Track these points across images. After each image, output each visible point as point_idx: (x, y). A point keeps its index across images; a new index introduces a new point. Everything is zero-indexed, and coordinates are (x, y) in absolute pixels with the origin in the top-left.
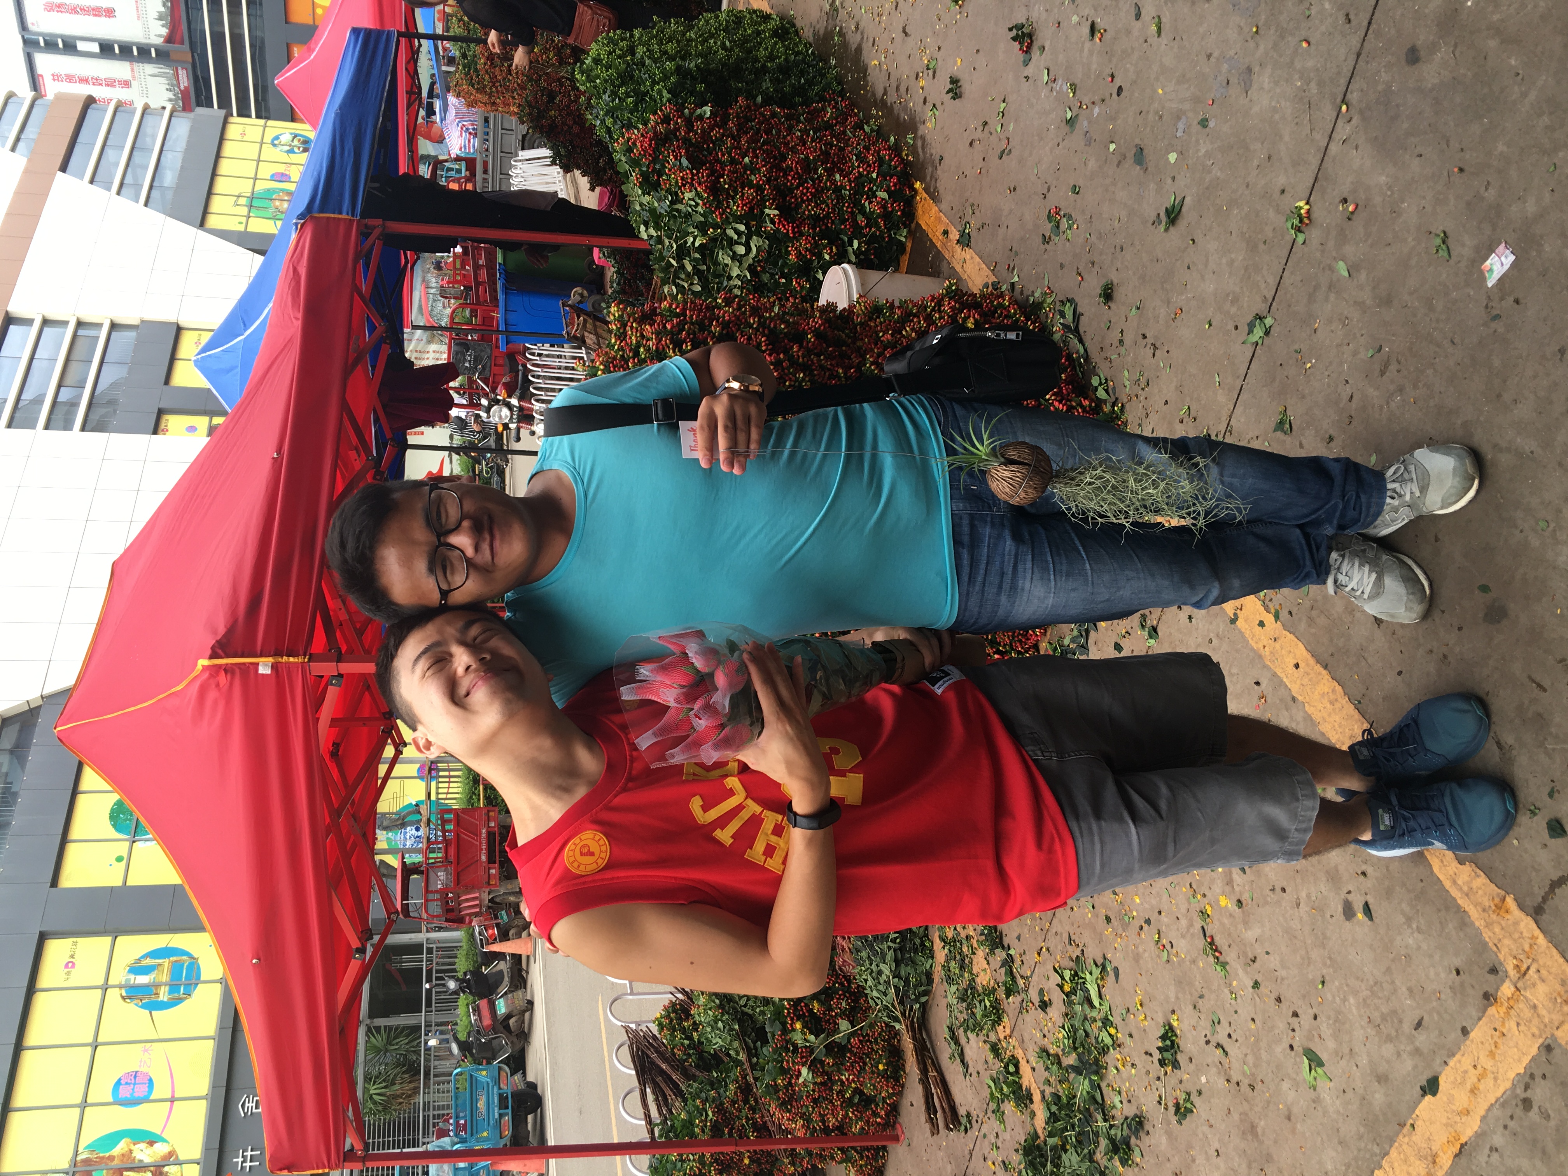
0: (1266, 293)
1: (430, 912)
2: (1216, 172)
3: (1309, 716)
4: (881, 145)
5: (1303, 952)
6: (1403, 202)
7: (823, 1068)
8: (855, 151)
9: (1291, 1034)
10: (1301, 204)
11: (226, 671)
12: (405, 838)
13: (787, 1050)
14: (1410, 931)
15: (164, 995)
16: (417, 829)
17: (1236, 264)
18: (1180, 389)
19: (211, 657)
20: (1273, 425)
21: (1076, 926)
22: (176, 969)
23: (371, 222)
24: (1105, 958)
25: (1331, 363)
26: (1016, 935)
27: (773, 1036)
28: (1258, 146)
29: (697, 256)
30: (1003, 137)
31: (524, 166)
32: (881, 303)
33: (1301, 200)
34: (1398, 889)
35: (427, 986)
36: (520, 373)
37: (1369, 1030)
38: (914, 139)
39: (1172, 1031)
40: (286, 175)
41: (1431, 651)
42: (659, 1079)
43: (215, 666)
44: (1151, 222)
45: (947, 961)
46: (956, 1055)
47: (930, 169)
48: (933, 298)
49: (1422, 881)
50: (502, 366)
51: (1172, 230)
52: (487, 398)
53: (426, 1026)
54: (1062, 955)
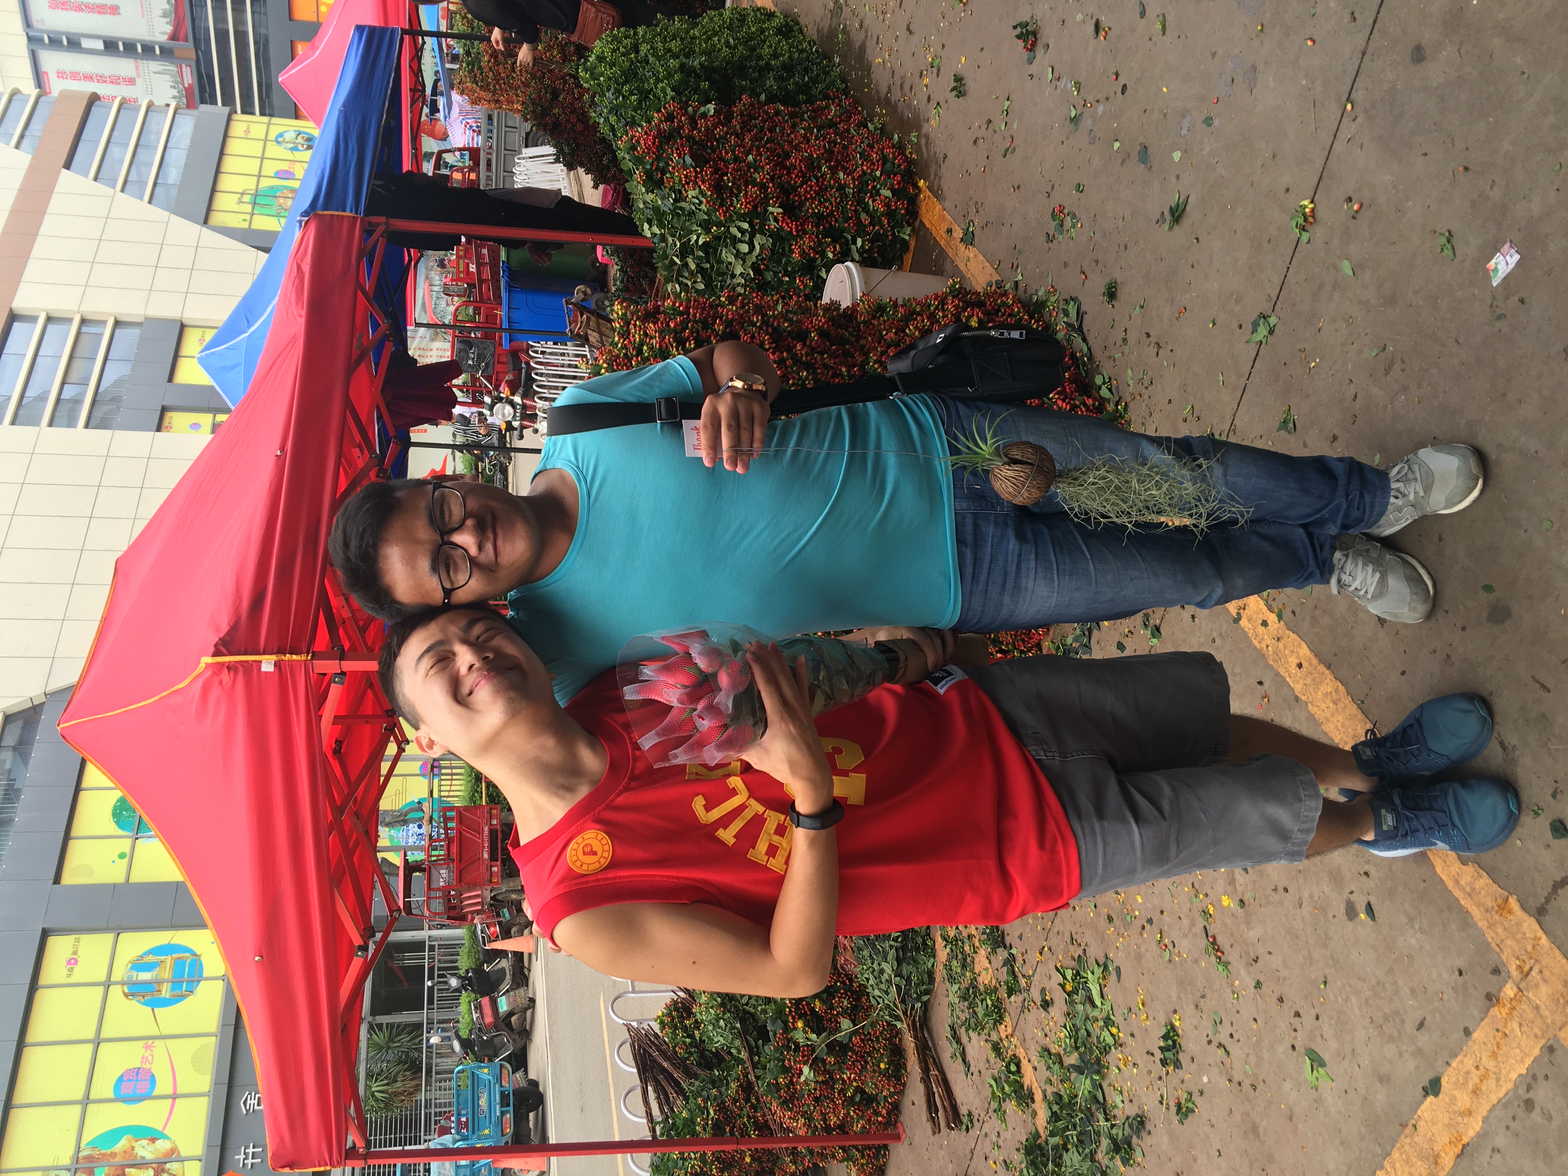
0: (1270, 292)
1: (432, 910)
2: (1221, 171)
3: (1312, 716)
4: (884, 143)
5: (1305, 952)
6: (1407, 200)
7: (824, 1066)
8: (858, 149)
9: (1293, 1034)
10: (1306, 202)
11: (229, 668)
12: (407, 835)
13: (789, 1048)
14: (1412, 931)
15: (166, 991)
16: (420, 827)
17: (1240, 263)
18: (1183, 387)
19: (214, 655)
20: (1277, 425)
21: (1078, 925)
22: (179, 963)
23: (375, 219)
24: (1107, 957)
25: (1335, 362)
26: (1018, 934)
27: (775, 1034)
28: (1263, 144)
29: (701, 254)
30: (1007, 134)
31: (529, 164)
32: (884, 302)
33: (1305, 199)
34: (1400, 889)
35: (429, 983)
36: (524, 371)
37: (1371, 1031)
38: (918, 137)
39: (1175, 1031)
40: (290, 172)
41: (1435, 651)
42: (661, 1077)
43: (218, 663)
44: (1155, 220)
45: (949, 960)
46: (958, 1054)
47: (934, 167)
48: (936, 297)
49: (1424, 881)
50: (505, 363)
51: (1176, 228)
52: (491, 396)
53: (428, 1023)
54: (1063, 956)
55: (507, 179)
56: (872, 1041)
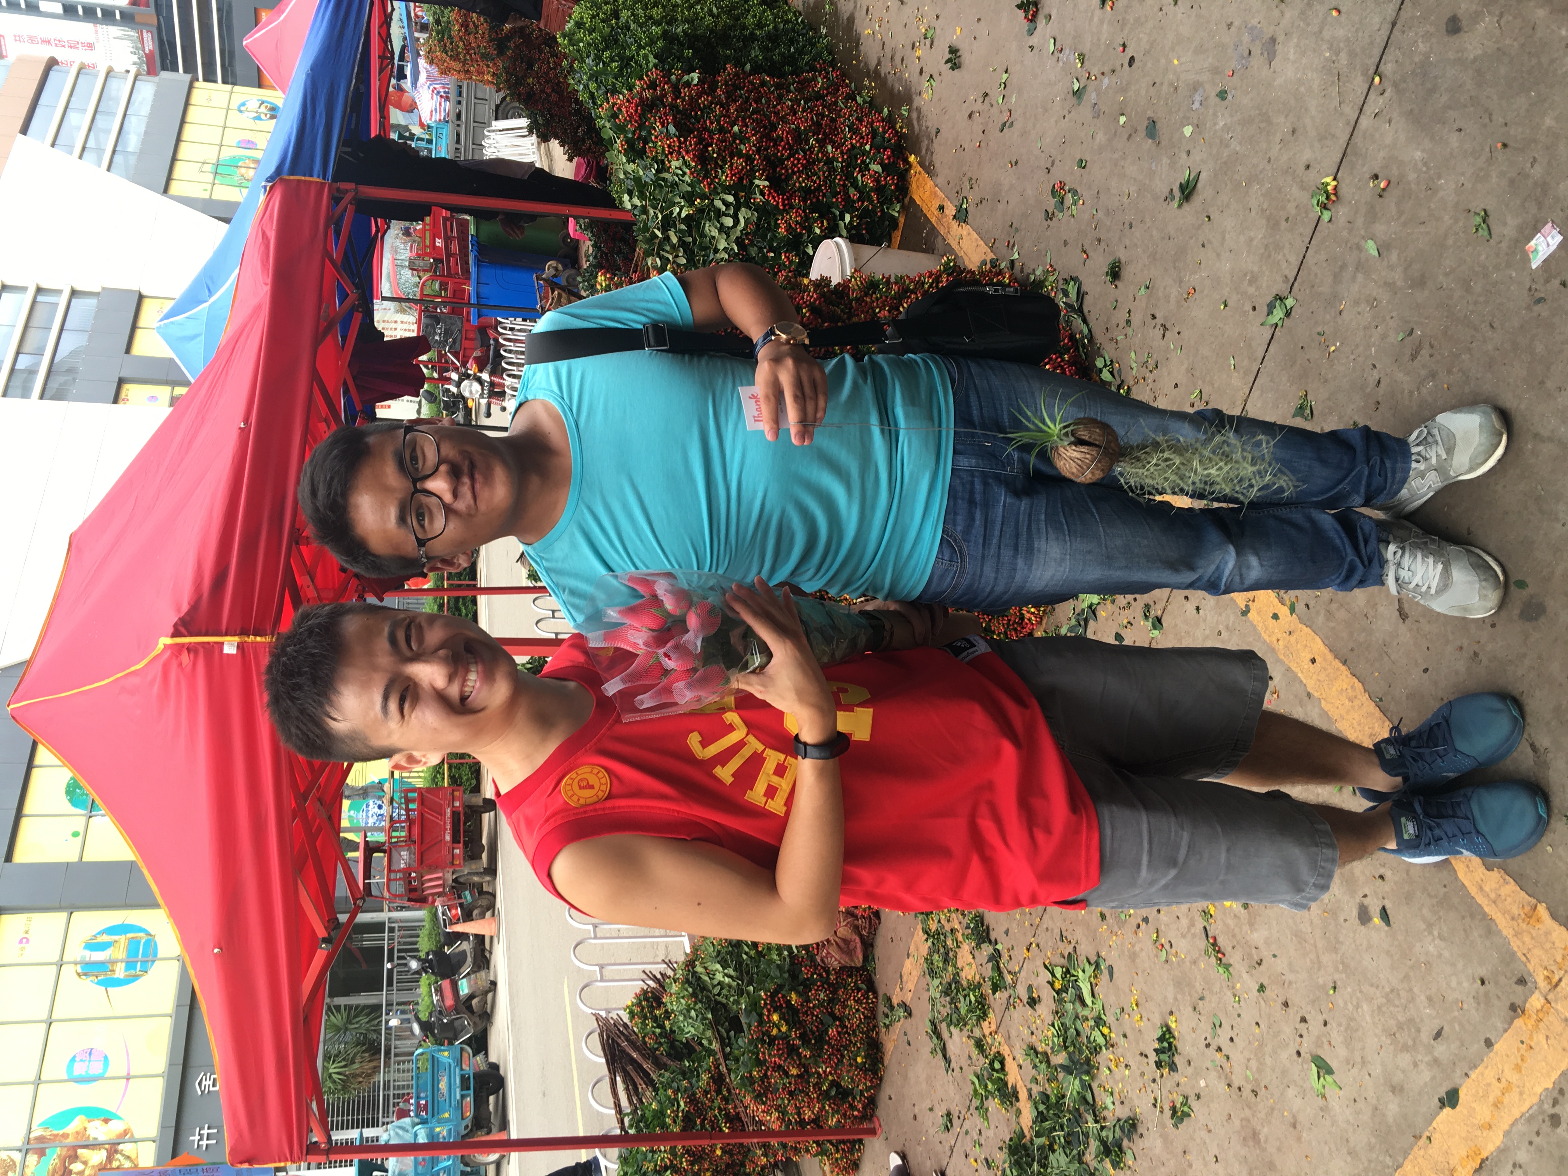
0: (1287, 272)
1: (393, 891)
2: (1235, 145)
3: (1326, 713)
4: (873, 116)
5: (1313, 956)
6: (1439, 178)
7: (800, 1060)
8: (847, 122)
9: (1298, 1039)
10: (1329, 179)
11: (189, 650)
12: (367, 817)
13: (763, 1042)
14: (1430, 938)
15: (120, 971)
16: (380, 807)
17: (1255, 243)
18: (1191, 371)
19: (174, 636)
20: (1293, 411)
21: (1068, 922)
22: (133, 943)
23: (343, 186)
24: (1099, 956)
25: (1357, 346)
26: (1005, 929)
27: (749, 1026)
28: (1282, 119)
29: (683, 227)
30: (1005, 108)
31: (498, 137)
32: (877, 278)
33: (1327, 176)
34: (1419, 894)
35: (389, 966)
36: (492, 348)
37: (1384, 1038)
38: (909, 111)
39: (1170, 1033)
40: (252, 142)
41: (1461, 648)
42: (629, 1068)
43: (177, 644)
44: (1163, 197)
45: (930, 954)
46: (938, 1050)
47: (926, 142)
48: (931, 274)
49: (1445, 886)
50: (472, 340)
51: (1186, 207)
52: (458, 373)
53: (387, 1005)
54: (1053, 952)
55: (476, 151)
56: (849, 1034)
